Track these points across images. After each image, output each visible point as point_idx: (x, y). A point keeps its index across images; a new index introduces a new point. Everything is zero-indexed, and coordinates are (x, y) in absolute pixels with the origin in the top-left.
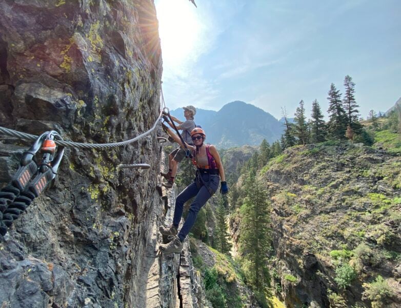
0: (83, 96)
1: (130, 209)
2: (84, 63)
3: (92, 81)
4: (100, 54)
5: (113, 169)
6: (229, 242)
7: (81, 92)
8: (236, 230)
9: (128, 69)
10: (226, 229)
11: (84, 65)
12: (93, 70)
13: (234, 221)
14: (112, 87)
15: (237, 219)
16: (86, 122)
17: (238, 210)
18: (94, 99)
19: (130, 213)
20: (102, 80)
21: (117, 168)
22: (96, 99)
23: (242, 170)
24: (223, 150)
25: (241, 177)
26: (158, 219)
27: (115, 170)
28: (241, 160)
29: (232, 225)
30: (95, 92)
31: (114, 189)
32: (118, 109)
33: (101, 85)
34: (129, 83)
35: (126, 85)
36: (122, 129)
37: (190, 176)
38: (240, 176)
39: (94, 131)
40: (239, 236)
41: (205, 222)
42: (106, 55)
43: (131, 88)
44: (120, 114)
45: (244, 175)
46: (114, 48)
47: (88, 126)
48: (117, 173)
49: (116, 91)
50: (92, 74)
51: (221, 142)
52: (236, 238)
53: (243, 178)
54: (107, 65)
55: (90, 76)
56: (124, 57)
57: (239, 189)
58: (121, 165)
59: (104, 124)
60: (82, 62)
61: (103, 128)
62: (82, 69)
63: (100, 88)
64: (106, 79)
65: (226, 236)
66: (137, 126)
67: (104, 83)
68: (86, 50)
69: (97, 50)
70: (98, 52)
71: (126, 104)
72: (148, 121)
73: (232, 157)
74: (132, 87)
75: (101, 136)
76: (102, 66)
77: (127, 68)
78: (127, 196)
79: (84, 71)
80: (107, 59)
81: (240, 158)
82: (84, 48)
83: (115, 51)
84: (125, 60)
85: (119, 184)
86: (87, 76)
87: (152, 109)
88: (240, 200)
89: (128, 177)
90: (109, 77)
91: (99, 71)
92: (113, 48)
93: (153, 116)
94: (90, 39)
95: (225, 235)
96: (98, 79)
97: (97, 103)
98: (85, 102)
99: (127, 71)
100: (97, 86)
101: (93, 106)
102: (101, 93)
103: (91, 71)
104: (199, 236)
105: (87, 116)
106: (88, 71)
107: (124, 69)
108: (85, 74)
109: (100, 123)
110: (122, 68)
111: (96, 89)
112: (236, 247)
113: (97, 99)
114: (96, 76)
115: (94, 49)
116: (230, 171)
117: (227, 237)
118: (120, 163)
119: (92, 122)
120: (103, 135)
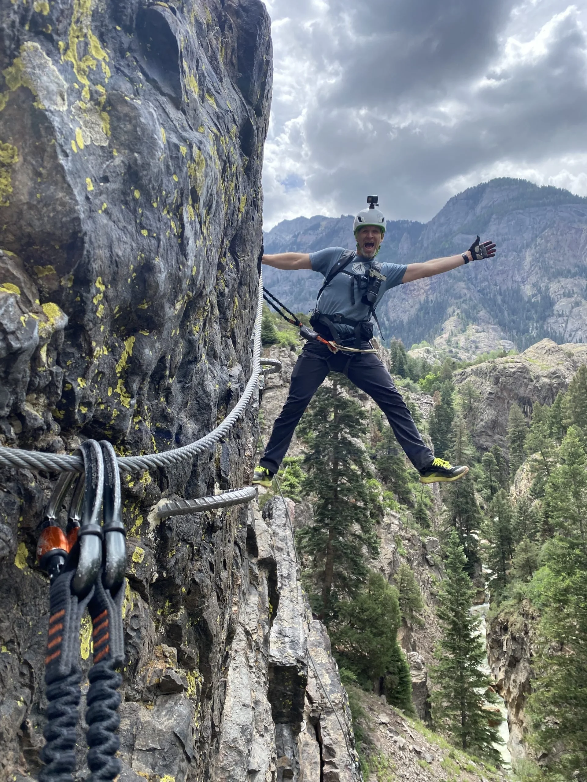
0: (55, 286)
1: (190, 658)
2: (62, 160)
3: (87, 226)
4: (104, 109)
5: (139, 522)
6: (488, 706)
7: (50, 270)
8: (513, 663)
9: (195, 149)
10: (476, 660)
11: (59, 169)
12: (88, 180)
13: (505, 629)
14: (145, 232)
15: (517, 621)
16: (65, 382)
17: (518, 586)
18: (93, 291)
19: (191, 669)
20: (116, 212)
21: (151, 518)
22: (98, 291)
23: (529, 440)
24: (454, 366)
25: (526, 466)
26: (250, 645)
27: (146, 524)
28: (525, 402)
29: (496, 643)
30: (95, 266)
31: (144, 598)
32: (163, 307)
33: (115, 233)
34: (195, 200)
35: (188, 213)
36: (167, 373)
37: (336, 464)
38: (521, 460)
39: (88, 405)
40: (526, 687)
41: (394, 632)
42: (126, 109)
43: (199, 215)
44: (168, 325)
45: (538, 456)
46: (145, 74)
47: (69, 395)
48: (150, 536)
49: (159, 240)
50: (87, 198)
51: (446, 336)
52: (515, 692)
53: (533, 470)
54: (132, 151)
55: (81, 209)
56: (177, 103)
57: (523, 510)
58: (162, 503)
59: (119, 370)
60: (55, 157)
61: (114, 385)
62: (56, 183)
63: (110, 248)
64: (126, 203)
65: (477, 684)
66: (205, 344)
67: (122, 224)
68: (65, 108)
69: (94, 96)
70: (98, 103)
71: (186, 284)
72: (229, 314)
73: (488, 387)
74: (204, 212)
75: (108, 416)
76: (112, 157)
77: (190, 147)
78: (182, 611)
79: (60, 195)
80: (129, 127)
81: (522, 392)
82: (59, 99)
83: (147, 86)
84: (180, 114)
85: (156, 576)
86: (72, 210)
87: (241, 264)
88: (525, 550)
89: (185, 541)
90: (137, 194)
91: (105, 179)
92: (140, 74)
93: (245, 288)
94: (71, 57)
95: (472, 679)
96: (106, 212)
97: (100, 302)
98: (62, 307)
99: (192, 159)
100: (103, 241)
101: (89, 316)
102: (115, 262)
103: (84, 186)
104: (377, 684)
105: (68, 355)
106: (76, 192)
107: (184, 150)
108: (63, 204)
109: (106, 371)
110: (177, 147)
111: (100, 252)
112: (515, 728)
113: (103, 288)
114: (97, 202)
115: (85, 94)
116: (484, 441)
117: (482, 691)
118: (158, 498)
119: (84, 376)
120: (115, 413)
